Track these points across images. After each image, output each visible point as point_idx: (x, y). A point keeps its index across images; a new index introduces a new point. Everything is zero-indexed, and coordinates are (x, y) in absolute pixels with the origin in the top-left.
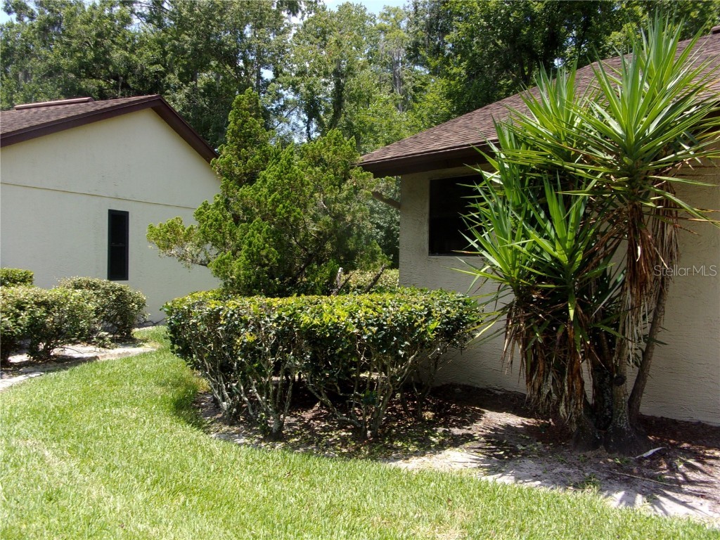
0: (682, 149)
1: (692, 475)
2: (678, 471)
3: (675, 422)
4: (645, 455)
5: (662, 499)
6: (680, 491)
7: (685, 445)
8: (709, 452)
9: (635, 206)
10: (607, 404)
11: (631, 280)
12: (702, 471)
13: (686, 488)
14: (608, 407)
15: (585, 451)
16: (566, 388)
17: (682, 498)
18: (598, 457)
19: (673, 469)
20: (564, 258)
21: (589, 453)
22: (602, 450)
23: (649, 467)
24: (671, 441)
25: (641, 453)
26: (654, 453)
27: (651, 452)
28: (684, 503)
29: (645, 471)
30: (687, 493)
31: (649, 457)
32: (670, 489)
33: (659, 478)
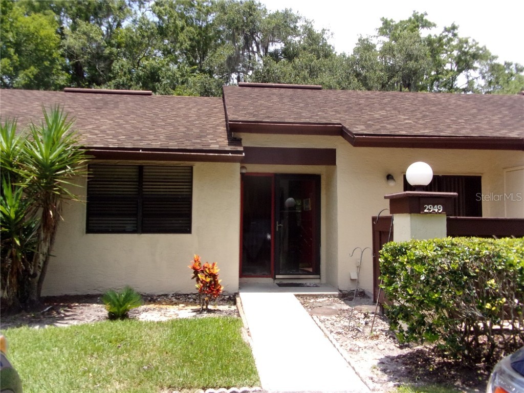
0: (67, 168)
1: (67, 314)
2: (61, 313)
3: (54, 297)
4: (45, 310)
5: (57, 324)
6: (64, 320)
7: (62, 304)
8: (72, 305)
9: (47, 192)
10: (25, 290)
11: (44, 226)
12: (71, 311)
13: (66, 318)
14: (27, 291)
15: (14, 314)
16: (8, 282)
17: (65, 322)
18: (22, 316)
19: (59, 313)
20: (13, 216)
21: (17, 315)
22: (23, 312)
23: (48, 314)
24: (55, 304)
25: (43, 310)
26: (49, 309)
27: (47, 309)
28: (66, 323)
29: (47, 316)
30: (67, 320)
31: (47, 311)
32: (59, 320)
33: (54, 317)
